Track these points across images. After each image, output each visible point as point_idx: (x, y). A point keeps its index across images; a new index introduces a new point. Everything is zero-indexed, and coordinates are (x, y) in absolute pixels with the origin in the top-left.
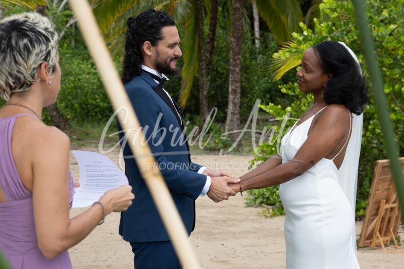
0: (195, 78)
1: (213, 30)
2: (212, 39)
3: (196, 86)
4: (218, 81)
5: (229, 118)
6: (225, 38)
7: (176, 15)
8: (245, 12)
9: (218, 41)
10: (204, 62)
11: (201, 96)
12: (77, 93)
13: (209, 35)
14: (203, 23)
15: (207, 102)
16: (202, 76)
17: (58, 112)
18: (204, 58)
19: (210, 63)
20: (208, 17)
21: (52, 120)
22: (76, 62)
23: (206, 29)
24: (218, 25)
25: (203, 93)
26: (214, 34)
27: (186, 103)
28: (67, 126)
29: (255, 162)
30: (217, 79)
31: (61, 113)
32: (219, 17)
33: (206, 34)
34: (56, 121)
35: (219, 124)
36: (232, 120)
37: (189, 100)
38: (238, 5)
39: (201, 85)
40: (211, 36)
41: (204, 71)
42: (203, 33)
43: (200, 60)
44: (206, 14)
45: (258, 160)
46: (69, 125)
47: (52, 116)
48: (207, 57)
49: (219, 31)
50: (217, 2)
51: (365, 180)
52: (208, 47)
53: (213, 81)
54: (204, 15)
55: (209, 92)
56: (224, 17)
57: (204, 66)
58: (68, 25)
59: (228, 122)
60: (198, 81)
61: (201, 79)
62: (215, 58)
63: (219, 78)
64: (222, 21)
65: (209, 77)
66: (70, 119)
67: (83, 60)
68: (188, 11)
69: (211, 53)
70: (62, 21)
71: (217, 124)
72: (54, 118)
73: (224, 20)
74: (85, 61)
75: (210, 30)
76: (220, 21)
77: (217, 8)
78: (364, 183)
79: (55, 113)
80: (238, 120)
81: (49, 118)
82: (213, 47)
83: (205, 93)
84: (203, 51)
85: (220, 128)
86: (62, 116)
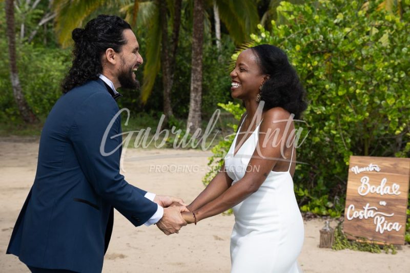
0: (157, 76)
1: (176, 31)
2: (176, 40)
3: (159, 83)
4: (181, 79)
5: (191, 114)
6: (188, 40)
7: (141, 16)
8: (207, 15)
9: (181, 42)
10: (167, 62)
11: (164, 92)
12: (46, 90)
13: (172, 36)
14: (167, 24)
15: (170, 99)
16: (166, 75)
17: (27, 107)
18: (167, 57)
19: (173, 62)
20: (171, 19)
21: (21, 114)
22: (47, 59)
23: (170, 29)
24: (181, 27)
25: (166, 90)
26: (177, 35)
27: (148, 99)
28: (36, 120)
29: (214, 158)
30: (180, 78)
31: (30, 108)
32: (182, 19)
33: (169, 35)
34: (25, 115)
35: (181, 119)
36: (193, 117)
37: (152, 96)
38: (199, 8)
39: (164, 83)
40: (175, 37)
41: (167, 70)
42: (167, 33)
43: (163, 60)
44: (169, 16)
45: (218, 157)
46: (38, 119)
47: (21, 111)
48: (170, 57)
49: (182, 32)
50: (180, 5)
51: (319, 178)
52: (172, 47)
53: (176, 79)
54: (167, 17)
55: (171, 91)
56: (187, 19)
57: (168, 65)
58: (40, 24)
59: (189, 119)
60: (162, 79)
61: (165, 77)
62: (178, 58)
63: (182, 76)
64: (185, 23)
65: (173, 76)
66: (39, 114)
67: (54, 58)
68: (153, 12)
69: (175, 53)
70: (32, 19)
71: (180, 119)
72: (23, 113)
73: (187, 22)
74: (56, 58)
75: (174, 31)
76: (183, 23)
77: (180, 11)
78: (319, 182)
79: (24, 108)
80: (199, 117)
81: (18, 113)
82: (176, 47)
83: (168, 91)
84: (166, 51)
85: (182, 124)
86: (31, 110)
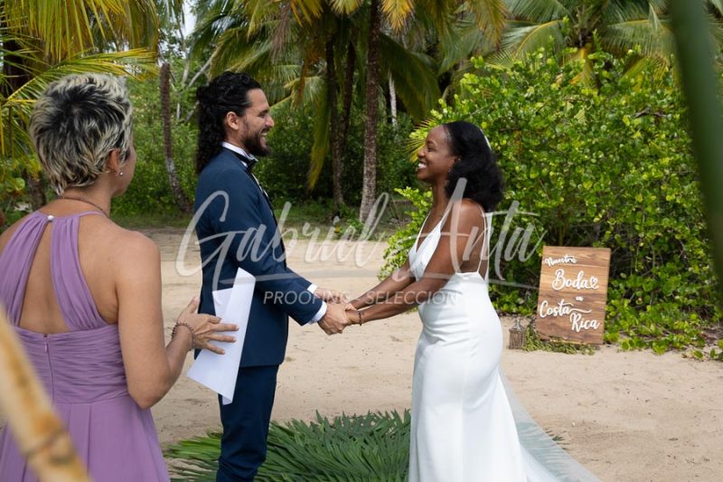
0: (326, 159)
1: (347, 108)
2: (347, 118)
3: (328, 167)
4: (353, 162)
5: (364, 201)
6: (360, 118)
7: (308, 92)
8: (381, 90)
9: (352, 120)
10: (337, 143)
11: (334, 177)
13: (343, 113)
14: (336, 101)
15: (340, 185)
16: (336, 157)
17: (184, 195)
18: (337, 138)
19: (344, 143)
20: (341, 95)
21: (177, 203)
23: (340, 106)
24: (352, 104)
25: (336, 174)
26: (348, 113)
27: (315, 185)
30: (352, 160)
31: (186, 196)
32: (353, 95)
33: (339, 112)
34: (181, 204)
36: (367, 204)
37: (319, 182)
38: (373, 82)
39: (333, 166)
40: (345, 115)
41: (337, 152)
42: (337, 111)
43: (332, 141)
44: (339, 91)
47: (177, 199)
48: (340, 137)
49: (354, 109)
50: (352, 79)
51: (508, 272)
52: (343, 126)
53: (347, 162)
54: (337, 92)
55: (342, 175)
56: (358, 94)
57: (338, 147)
59: (362, 206)
60: (331, 161)
61: (335, 160)
62: (350, 138)
63: (354, 159)
64: (357, 99)
65: (343, 158)
69: (345, 133)
70: (189, 97)
71: (351, 207)
72: (179, 202)
73: (359, 98)
75: (344, 108)
76: (355, 99)
77: (351, 86)
78: (508, 276)
79: (180, 196)
81: (174, 201)
82: (347, 126)
83: (338, 175)
84: (336, 131)
85: (354, 212)
86: (188, 199)
